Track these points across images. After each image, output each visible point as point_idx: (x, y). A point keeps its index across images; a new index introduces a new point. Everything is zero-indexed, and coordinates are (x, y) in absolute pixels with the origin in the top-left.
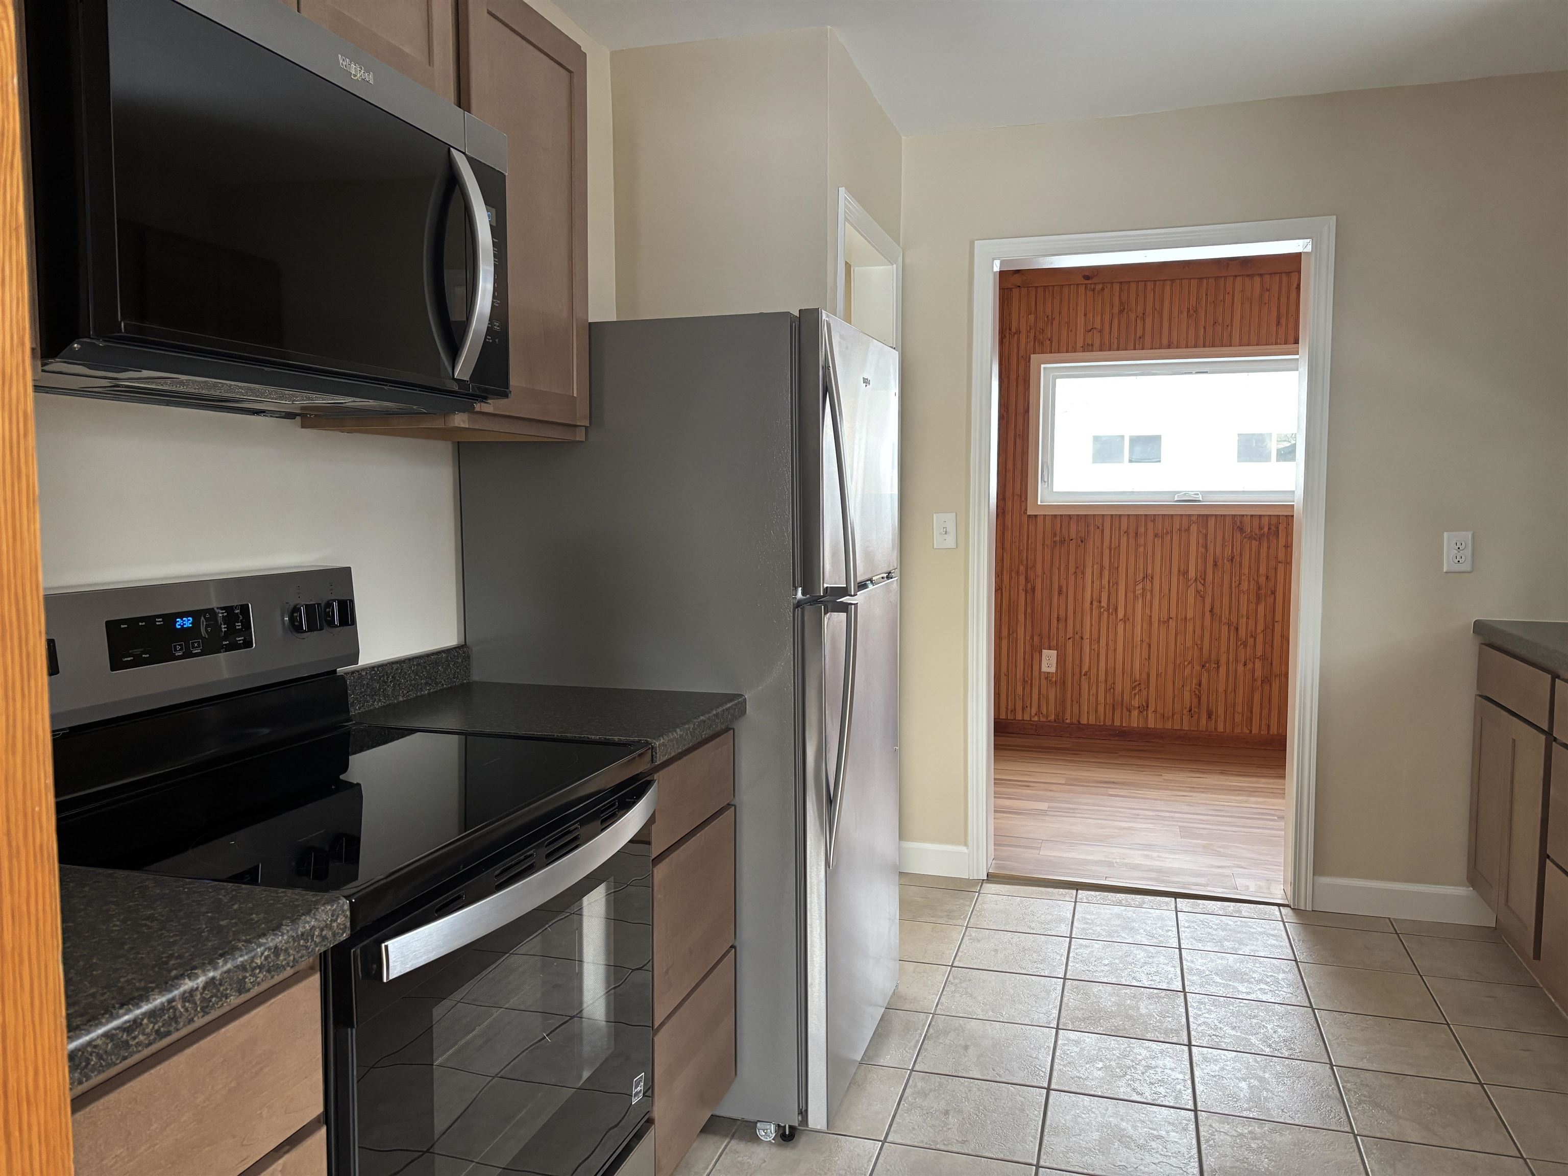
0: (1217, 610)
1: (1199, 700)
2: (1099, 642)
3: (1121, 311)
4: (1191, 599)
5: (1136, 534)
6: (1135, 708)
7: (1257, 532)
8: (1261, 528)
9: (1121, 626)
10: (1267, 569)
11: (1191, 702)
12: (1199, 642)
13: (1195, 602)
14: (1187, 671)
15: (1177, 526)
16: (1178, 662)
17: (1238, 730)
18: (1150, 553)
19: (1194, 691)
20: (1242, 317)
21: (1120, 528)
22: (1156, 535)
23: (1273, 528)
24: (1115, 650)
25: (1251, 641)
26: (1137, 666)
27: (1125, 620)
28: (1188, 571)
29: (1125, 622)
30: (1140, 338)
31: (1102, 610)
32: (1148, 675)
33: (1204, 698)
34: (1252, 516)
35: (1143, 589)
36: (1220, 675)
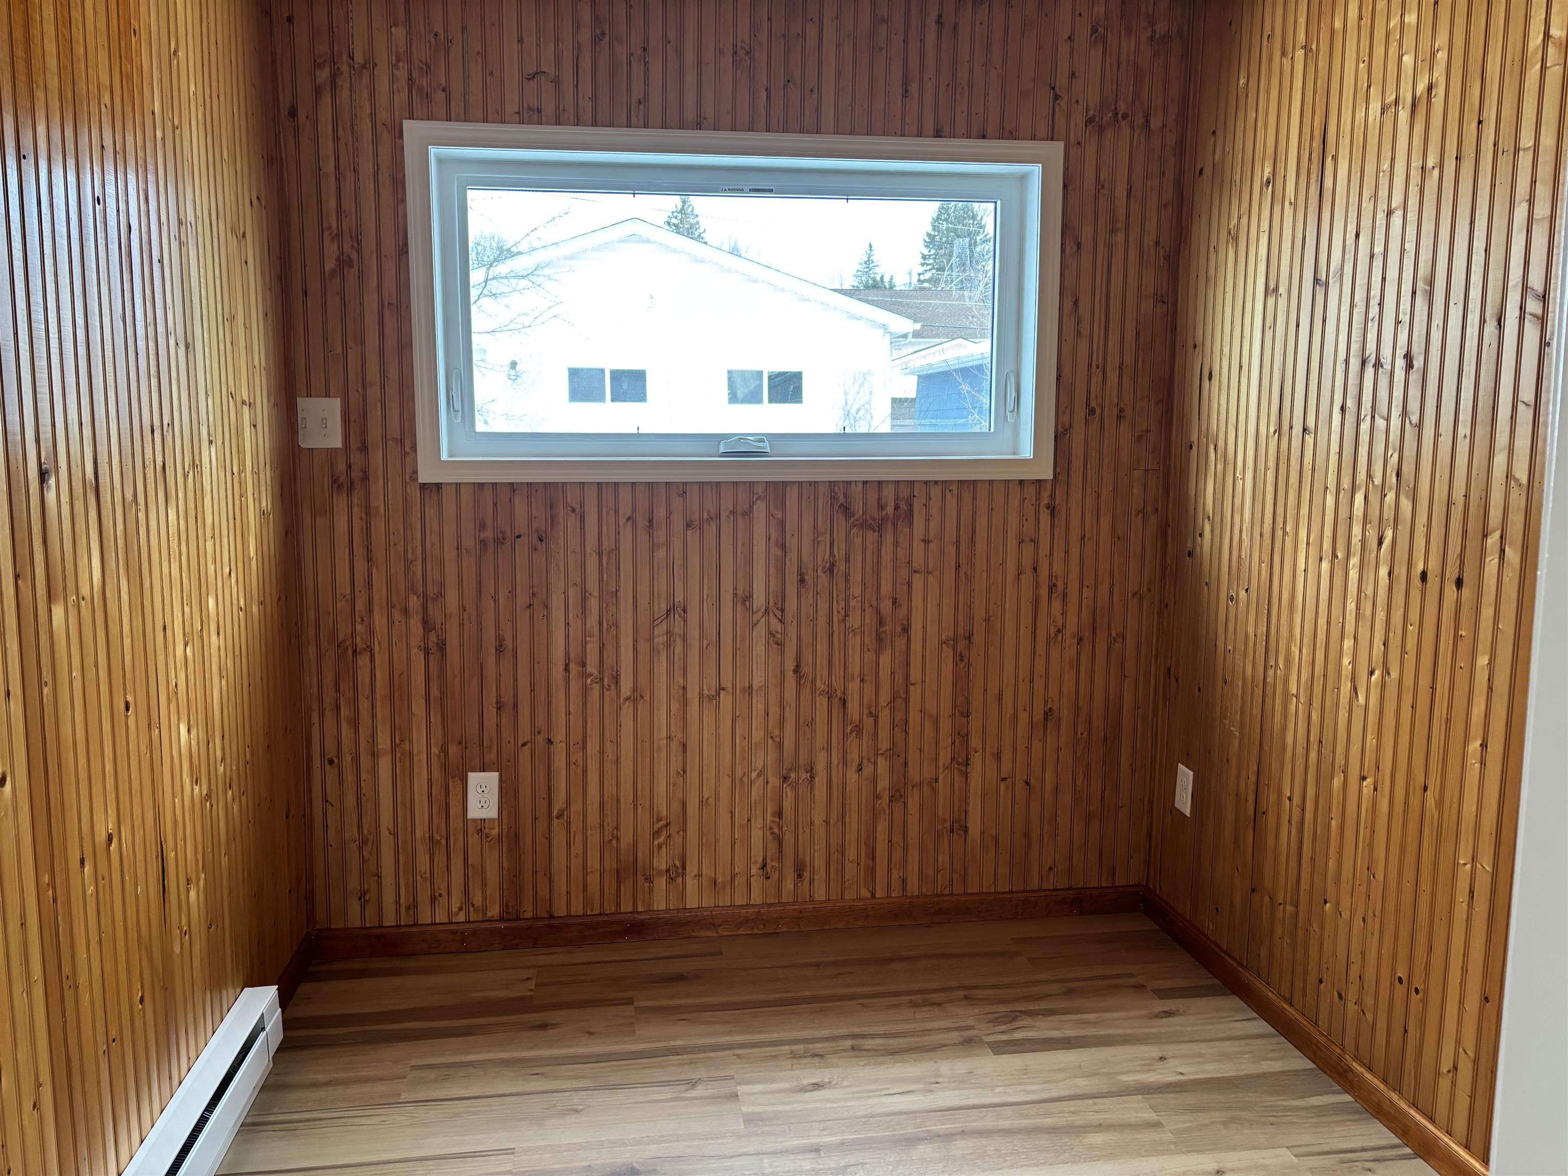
0: (806, 669)
1: (780, 843)
2: (584, 748)
3: (596, 40)
4: (759, 649)
5: (651, 521)
6: (660, 873)
7: (875, 514)
8: (881, 507)
9: (627, 711)
10: (895, 583)
11: (765, 850)
12: (777, 732)
13: (767, 656)
14: (756, 792)
15: (727, 505)
16: (739, 774)
17: (850, 895)
18: (678, 562)
19: (771, 828)
20: (839, 74)
21: (617, 511)
22: (689, 525)
23: (903, 506)
24: (617, 761)
25: (868, 722)
26: (661, 788)
27: (635, 698)
28: (751, 596)
29: (635, 702)
30: (640, 102)
31: (589, 681)
32: (684, 805)
33: (788, 839)
34: (865, 483)
35: (669, 633)
36: (816, 792)
